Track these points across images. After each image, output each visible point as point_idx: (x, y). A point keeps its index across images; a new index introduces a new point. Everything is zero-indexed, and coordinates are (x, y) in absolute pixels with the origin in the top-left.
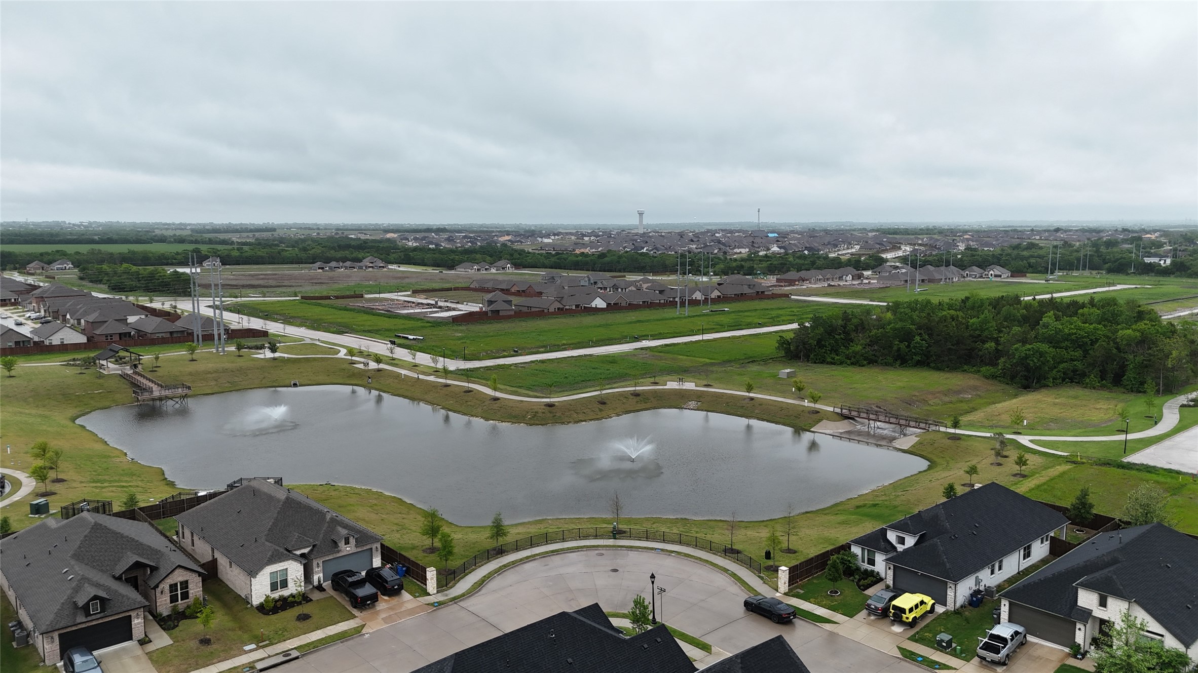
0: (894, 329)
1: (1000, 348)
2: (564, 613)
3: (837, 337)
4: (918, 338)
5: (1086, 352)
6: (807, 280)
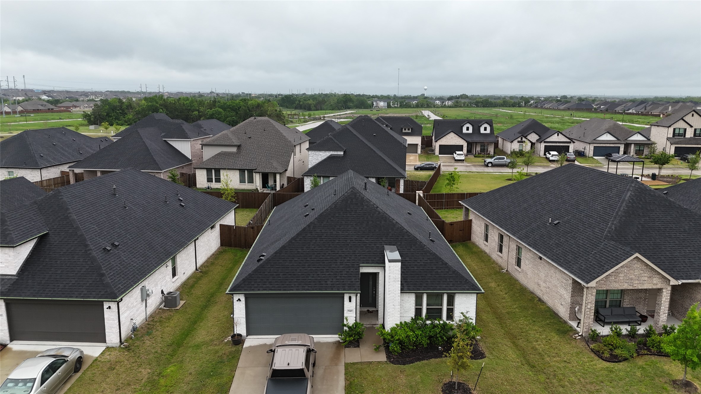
3: (118, 111)
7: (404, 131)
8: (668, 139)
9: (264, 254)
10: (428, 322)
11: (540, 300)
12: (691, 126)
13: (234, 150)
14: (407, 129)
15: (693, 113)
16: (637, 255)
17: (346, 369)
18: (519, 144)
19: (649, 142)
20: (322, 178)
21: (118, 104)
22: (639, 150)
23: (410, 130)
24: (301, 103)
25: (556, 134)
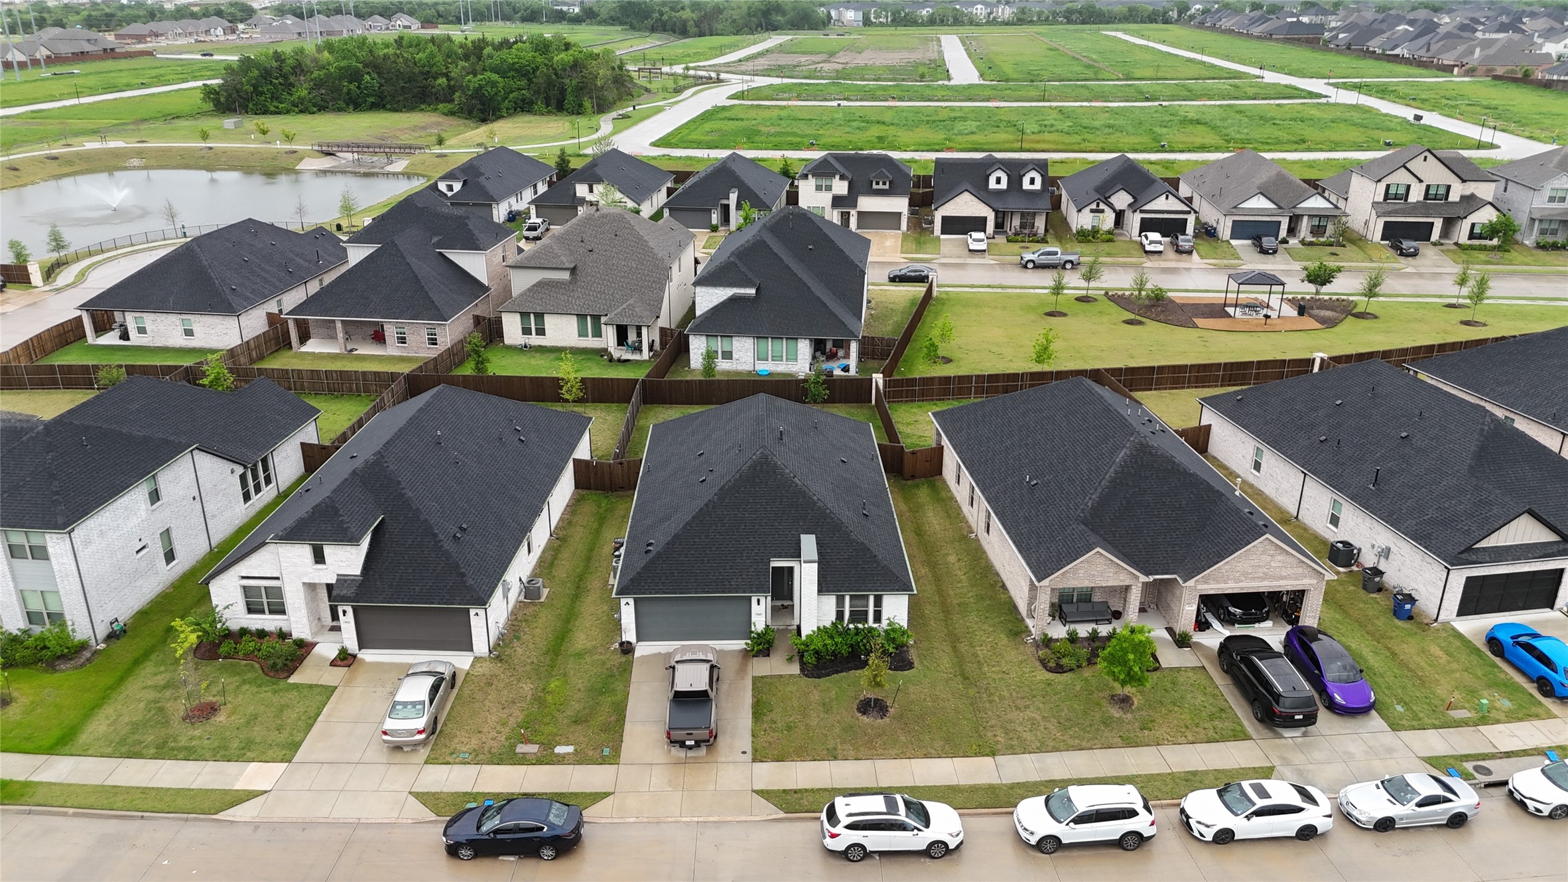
0: (340, 69)
1: (452, 83)
2: (250, 219)
3: (274, 81)
4: (367, 77)
5: (530, 80)
6: (162, 35)
7: (875, 186)
8: (1375, 204)
9: (651, 541)
10: (851, 626)
11: (1004, 586)
12: (1421, 181)
13: (565, 276)
14: (881, 183)
15: (1427, 154)
16: (1098, 549)
17: (754, 684)
18: (1092, 214)
19: (1336, 213)
20: (719, 338)
21: (275, 64)
22: (1319, 226)
23: (888, 183)
24: (665, 17)
25: (1164, 196)
